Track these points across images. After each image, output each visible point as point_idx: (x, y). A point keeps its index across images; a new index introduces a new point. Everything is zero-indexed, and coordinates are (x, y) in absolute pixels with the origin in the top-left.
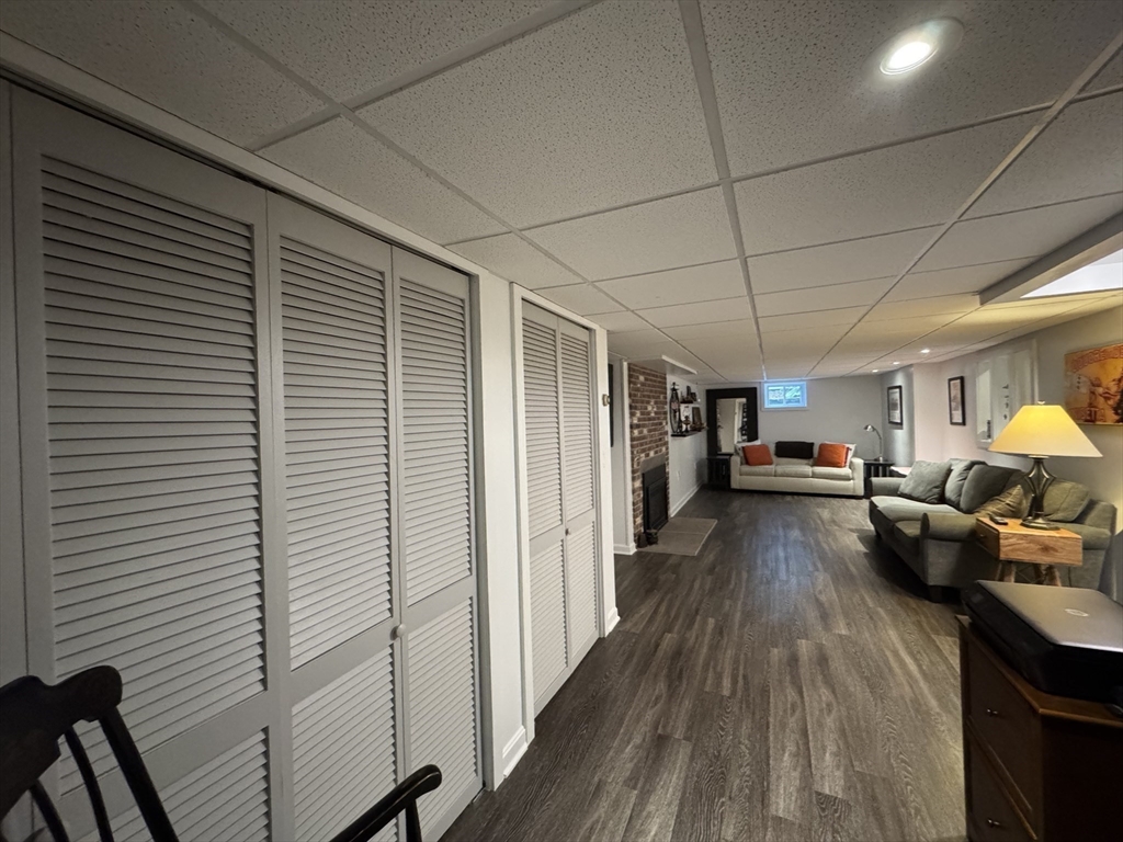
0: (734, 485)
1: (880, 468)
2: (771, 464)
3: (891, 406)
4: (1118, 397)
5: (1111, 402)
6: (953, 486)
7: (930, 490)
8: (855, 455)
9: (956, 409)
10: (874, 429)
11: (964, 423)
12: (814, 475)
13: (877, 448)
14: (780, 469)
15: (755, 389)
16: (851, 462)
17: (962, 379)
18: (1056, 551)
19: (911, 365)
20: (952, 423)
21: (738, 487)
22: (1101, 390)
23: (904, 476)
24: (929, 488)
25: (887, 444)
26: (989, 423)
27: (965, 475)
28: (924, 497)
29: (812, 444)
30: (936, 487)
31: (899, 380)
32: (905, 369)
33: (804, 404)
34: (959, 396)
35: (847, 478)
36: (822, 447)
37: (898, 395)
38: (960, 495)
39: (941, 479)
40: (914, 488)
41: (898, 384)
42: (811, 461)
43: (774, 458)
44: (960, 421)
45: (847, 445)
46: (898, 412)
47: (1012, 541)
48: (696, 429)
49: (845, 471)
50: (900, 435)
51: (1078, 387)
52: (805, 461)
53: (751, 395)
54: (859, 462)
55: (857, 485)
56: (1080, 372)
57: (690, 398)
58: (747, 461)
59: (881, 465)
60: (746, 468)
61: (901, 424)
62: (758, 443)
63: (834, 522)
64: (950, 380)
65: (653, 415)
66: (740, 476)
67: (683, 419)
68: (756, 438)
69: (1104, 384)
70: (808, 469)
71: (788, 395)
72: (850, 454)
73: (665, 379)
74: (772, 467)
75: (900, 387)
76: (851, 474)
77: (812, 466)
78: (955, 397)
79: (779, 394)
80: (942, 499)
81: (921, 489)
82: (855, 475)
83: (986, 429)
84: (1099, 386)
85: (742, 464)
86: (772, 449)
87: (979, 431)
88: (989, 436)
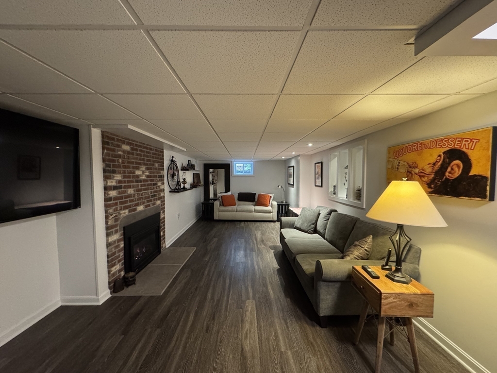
0: (216, 217)
1: (284, 206)
2: (235, 205)
3: (289, 176)
4: (432, 176)
5: (425, 179)
6: (321, 224)
7: (310, 226)
8: (273, 200)
9: (318, 178)
10: (282, 187)
11: (322, 186)
12: (255, 211)
13: (283, 197)
14: (239, 208)
15: (229, 164)
16: (272, 204)
17: (322, 163)
18: (418, 306)
19: (299, 155)
20: (316, 186)
21: (218, 219)
22: (417, 171)
23: (296, 215)
24: (309, 224)
25: (286, 194)
26: (335, 187)
27: (327, 218)
28: (306, 230)
29: (255, 194)
30: (313, 224)
31: (293, 163)
32: (296, 157)
33: (252, 173)
34: (320, 172)
35: (270, 212)
36: (260, 196)
37: (292, 170)
38: (325, 230)
39: (315, 219)
40: (302, 224)
41: (292, 165)
42: (254, 203)
43: (237, 201)
44: (320, 185)
45: (270, 195)
46: (292, 179)
47: (390, 300)
48: (194, 186)
49: (269, 208)
50: (293, 190)
51: (398, 168)
52: (251, 203)
53: (227, 167)
54: (275, 203)
55: (274, 215)
56: (400, 158)
57: (189, 167)
58: (223, 204)
59: (284, 205)
60: (222, 208)
61: (293, 185)
62: (229, 193)
63: (262, 241)
64: (316, 164)
65: (144, 177)
66: (220, 212)
67: (181, 180)
68: (229, 191)
69: (421, 166)
70: (252, 208)
71: (246, 169)
72: (272, 199)
73: (163, 152)
74: (235, 207)
75: (293, 167)
76: (271, 210)
77: (254, 206)
78: (318, 173)
79: (240, 168)
80: (315, 231)
81: (306, 225)
82: (273, 211)
83: (333, 190)
84: (417, 167)
85: (220, 205)
86: (236, 196)
87: (330, 191)
88: (335, 194)
